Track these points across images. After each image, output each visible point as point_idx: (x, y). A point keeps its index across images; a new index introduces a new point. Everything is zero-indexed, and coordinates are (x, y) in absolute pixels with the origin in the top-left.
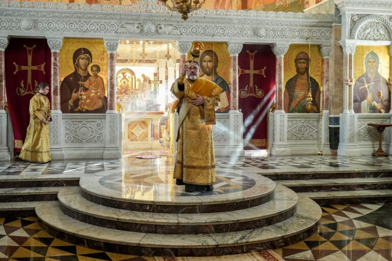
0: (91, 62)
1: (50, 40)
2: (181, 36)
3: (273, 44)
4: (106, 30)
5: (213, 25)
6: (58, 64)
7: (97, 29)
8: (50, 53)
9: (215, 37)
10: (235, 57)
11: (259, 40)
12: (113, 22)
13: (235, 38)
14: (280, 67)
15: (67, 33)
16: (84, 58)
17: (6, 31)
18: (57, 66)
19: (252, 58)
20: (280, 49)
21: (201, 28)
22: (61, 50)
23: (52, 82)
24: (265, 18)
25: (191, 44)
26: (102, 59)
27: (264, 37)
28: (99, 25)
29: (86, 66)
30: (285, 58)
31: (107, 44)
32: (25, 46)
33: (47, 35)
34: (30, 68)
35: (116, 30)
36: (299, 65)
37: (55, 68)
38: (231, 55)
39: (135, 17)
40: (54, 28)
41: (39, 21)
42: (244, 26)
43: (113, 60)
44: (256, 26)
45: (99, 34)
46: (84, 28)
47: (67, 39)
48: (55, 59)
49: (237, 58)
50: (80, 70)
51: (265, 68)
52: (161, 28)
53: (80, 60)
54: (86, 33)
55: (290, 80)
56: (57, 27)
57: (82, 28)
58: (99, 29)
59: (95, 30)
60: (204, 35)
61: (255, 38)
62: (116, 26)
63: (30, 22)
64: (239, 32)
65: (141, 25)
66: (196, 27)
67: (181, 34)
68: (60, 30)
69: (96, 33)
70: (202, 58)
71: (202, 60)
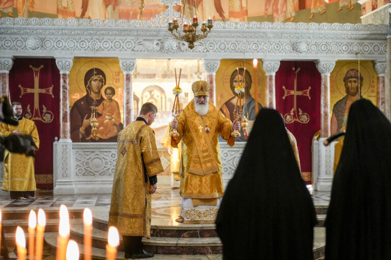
0: (105, 84)
1: (60, 60)
2: (208, 53)
3: (316, 60)
4: (121, 47)
5: (245, 40)
6: (68, 87)
7: (112, 47)
8: (59, 75)
9: (246, 54)
10: (271, 76)
11: (299, 56)
12: (129, 39)
13: (270, 54)
14: (326, 87)
15: (79, 52)
16: (96, 80)
17: (10, 51)
18: (66, 89)
20: (325, 66)
21: (230, 43)
22: (70, 72)
23: (61, 107)
24: (305, 31)
25: (219, 62)
26: (117, 80)
27: (304, 53)
28: (114, 42)
29: (100, 88)
30: (331, 77)
31: (123, 64)
32: (31, 66)
33: (55, 54)
34: (36, 91)
35: (132, 47)
36: (349, 85)
37: (64, 92)
38: (267, 74)
39: (154, 33)
40: (63, 47)
41: (47, 39)
42: (282, 40)
43: (129, 81)
44: (295, 40)
45: (113, 52)
46: (97, 47)
47: (77, 59)
48: (65, 82)
49: (274, 78)
50: (92, 92)
51: (310, 88)
52: (183, 44)
53: (93, 82)
54: (99, 52)
55: (338, 103)
56: (67, 46)
57: (95, 46)
58: (113, 47)
59: (110, 47)
60: (234, 51)
61: (295, 54)
62: (133, 43)
63: (37, 40)
64: (276, 48)
65: (161, 41)
66: (225, 43)
67: (208, 51)
68: (70, 49)
69: (110, 52)
70: (233, 77)
71: (232, 80)
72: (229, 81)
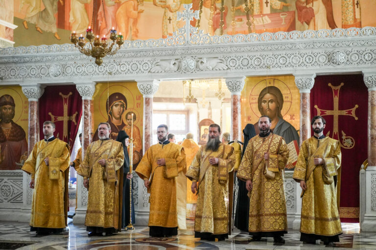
0: (126, 109)
1: (79, 86)
2: (229, 70)
4: (138, 70)
5: (270, 54)
6: (90, 113)
7: (129, 70)
8: (82, 100)
9: (272, 69)
11: (336, 69)
12: (146, 60)
13: (301, 68)
15: (97, 76)
16: (118, 105)
17: (34, 79)
19: (336, 94)
20: (370, 78)
21: (254, 58)
24: (343, 38)
26: (138, 105)
27: (343, 65)
28: (131, 65)
29: (121, 114)
31: (140, 87)
33: (77, 80)
34: (65, 118)
35: (149, 69)
37: (85, 118)
38: (300, 92)
39: (170, 52)
40: (82, 72)
41: (68, 66)
42: (314, 51)
44: (331, 50)
45: (130, 75)
46: (114, 71)
48: (85, 108)
49: (308, 96)
50: (114, 118)
51: (357, 106)
52: (202, 62)
53: (114, 107)
54: (116, 76)
56: (86, 71)
57: (112, 69)
58: (130, 70)
59: (127, 70)
60: (259, 67)
61: (331, 67)
62: (150, 65)
63: (58, 67)
64: (307, 60)
65: (178, 60)
66: (248, 58)
67: (228, 68)
68: (89, 74)
69: (127, 75)
70: (261, 97)
71: (261, 100)
72: (257, 101)
